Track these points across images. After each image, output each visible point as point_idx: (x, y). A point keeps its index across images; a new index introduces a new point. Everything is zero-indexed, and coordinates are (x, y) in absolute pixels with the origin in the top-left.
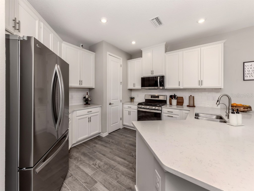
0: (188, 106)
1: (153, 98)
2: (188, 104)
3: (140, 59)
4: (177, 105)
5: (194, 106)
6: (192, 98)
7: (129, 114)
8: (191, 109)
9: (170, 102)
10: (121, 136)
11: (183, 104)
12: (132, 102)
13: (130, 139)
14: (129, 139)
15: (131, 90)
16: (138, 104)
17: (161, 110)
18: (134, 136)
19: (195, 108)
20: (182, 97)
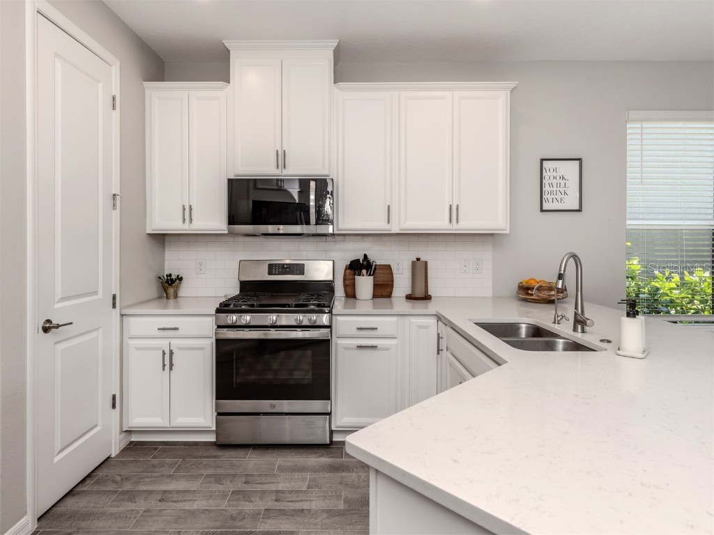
0: (409, 297)
1: (280, 274)
2: (409, 292)
3: (222, 88)
4: (374, 296)
5: (427, 297)
6: (420, 269)
7: (167, 367)
8: (419, 307)
9: (345, 286)
10: (131, 506)
11: (391, 293)
12: (171, 301)
13: (195, 506)
14: (187, 506)
15: (161, 239)
16: (218, 311)
17: (329, 327)
18: (207, 476)
19: (429, 304)
20: (388, 267)
